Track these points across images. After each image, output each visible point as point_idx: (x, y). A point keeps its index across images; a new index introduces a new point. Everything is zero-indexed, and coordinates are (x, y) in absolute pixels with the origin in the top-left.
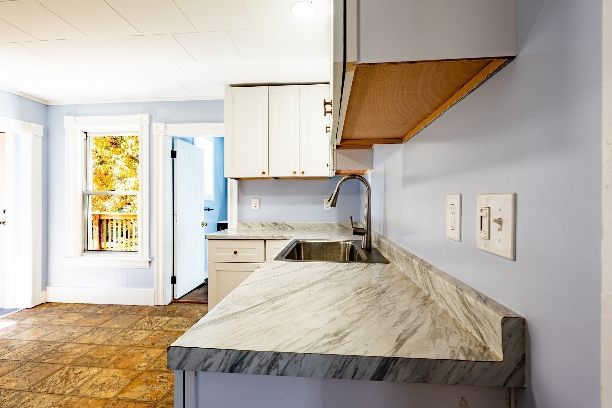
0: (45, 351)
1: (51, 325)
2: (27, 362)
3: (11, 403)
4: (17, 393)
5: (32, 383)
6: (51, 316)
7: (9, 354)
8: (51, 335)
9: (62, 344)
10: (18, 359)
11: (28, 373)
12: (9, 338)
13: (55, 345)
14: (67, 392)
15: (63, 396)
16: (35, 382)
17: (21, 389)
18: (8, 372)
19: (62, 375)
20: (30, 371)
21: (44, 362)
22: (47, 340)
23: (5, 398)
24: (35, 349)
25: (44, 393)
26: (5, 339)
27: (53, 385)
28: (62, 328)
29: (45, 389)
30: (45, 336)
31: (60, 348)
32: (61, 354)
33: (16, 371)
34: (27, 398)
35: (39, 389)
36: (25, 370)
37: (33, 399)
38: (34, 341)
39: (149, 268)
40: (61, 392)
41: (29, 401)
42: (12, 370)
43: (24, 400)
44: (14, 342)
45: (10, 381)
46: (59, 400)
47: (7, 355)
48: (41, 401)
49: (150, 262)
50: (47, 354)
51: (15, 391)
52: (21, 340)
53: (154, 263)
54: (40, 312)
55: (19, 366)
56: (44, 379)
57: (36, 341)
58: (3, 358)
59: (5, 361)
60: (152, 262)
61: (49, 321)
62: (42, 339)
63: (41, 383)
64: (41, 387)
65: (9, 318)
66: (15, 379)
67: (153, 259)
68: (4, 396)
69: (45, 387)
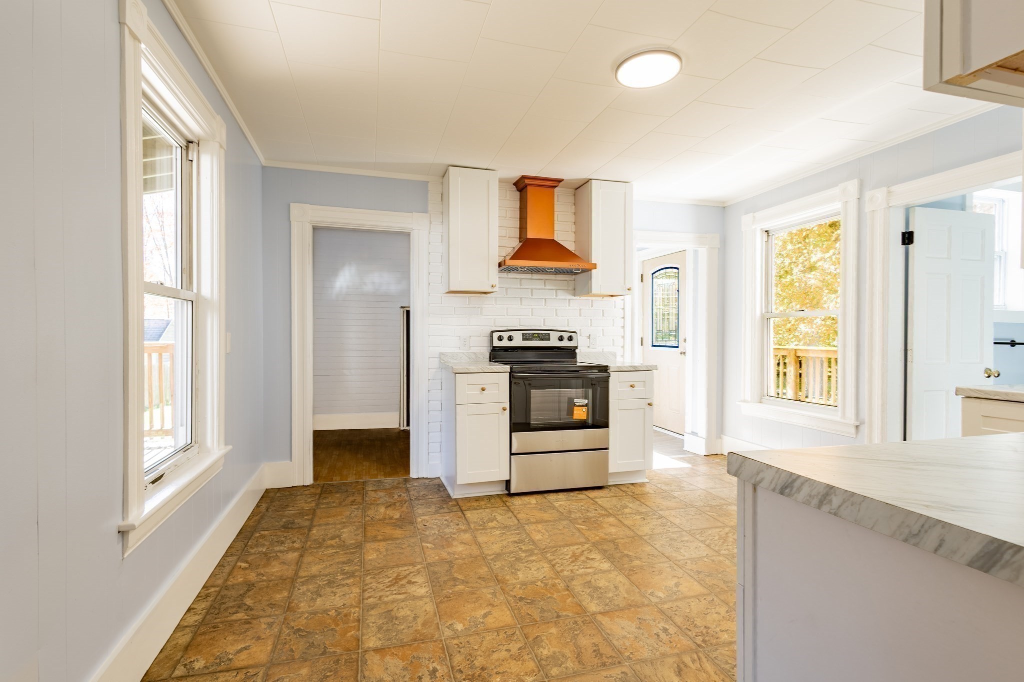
0: (710, 503)
1: (721, 480)
2: (693, 506)
3: (673, 535)
4: (680, 530)
5: (692, 528)
6: (723, 470)
7: (679, 493)
8: (719, 489)
9: (727, 503)
10: (685, 500)
11: (691, 517)
12: (682, 479)
13: (720, 501)
14: (723, 552)
15: (717, 554)
16: (695, 528)
17: (683, 528)
18: (676, 509)
19: (721, 533)
20: (693, 516)
21: (707, 513)
22: (714, 493)
23: (670, 529)
24: (701, 497)
25: (702, 541)
26: (678, 478)
27: (711, 538)
28: (731, 487)
29: (703, 539)
30: (713, 488)
31: (725, 507)
32: (724, 513)
33: (682, 510)
34: (686, 539)
35: (698, 536)
36: (690, 513)
37: (691, 542)
38: (702, 489)
39: (855, 437)
40: (717, 548)
41: (687, 541)
42: (679, 508)
43: (683, 539)
44: (685, 483)
45: (676, 517)
46: (714, 556)
47: (677, 493)
48: (696, 548)
49: (857, 427)
50: (711, 506)
51: (678, 527)
52: (691, 484)
53: (865, 429)
54: (713, 463)
55: (685, 507)
56: (703, 529)
57: (704, 490)
58: (674, 494)
59: (675, 497)
60: (861, 428)
61: (720, 475)
62: (710, 491)
63: (700, 531)
64: (700, 535)
65: (686, 460)
66: (680, 517)
67: (863, 423)
68: (669, 527)
69: (703, 536)
